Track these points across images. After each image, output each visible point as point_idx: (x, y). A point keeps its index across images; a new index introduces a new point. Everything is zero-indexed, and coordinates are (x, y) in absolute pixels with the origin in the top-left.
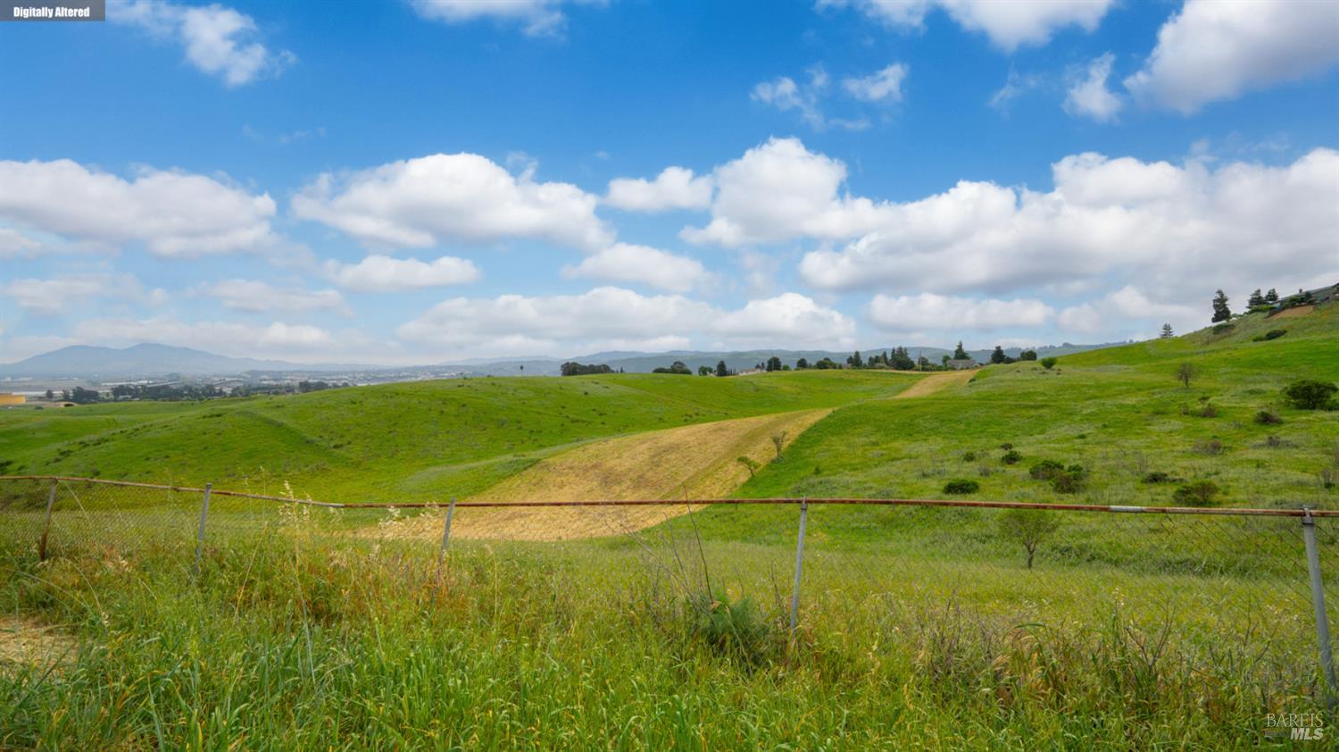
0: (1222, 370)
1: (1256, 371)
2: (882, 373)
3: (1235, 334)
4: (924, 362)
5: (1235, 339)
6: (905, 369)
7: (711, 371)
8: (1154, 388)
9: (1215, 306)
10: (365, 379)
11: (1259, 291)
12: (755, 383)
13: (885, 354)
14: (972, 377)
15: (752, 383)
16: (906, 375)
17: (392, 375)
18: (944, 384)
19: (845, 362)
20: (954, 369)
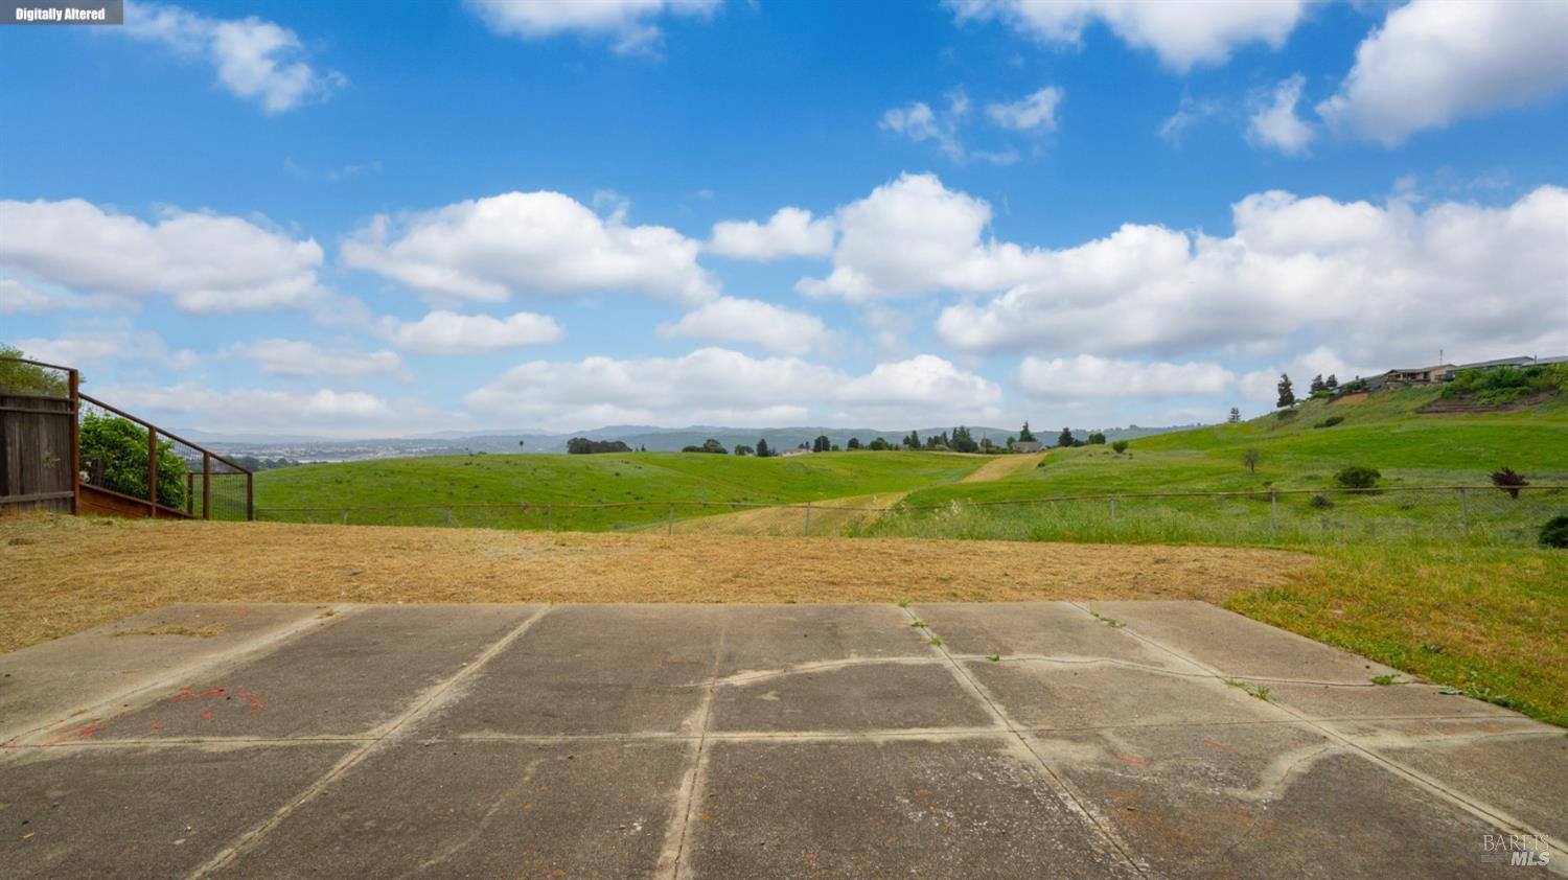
0: (1285, 457)
1: (1315, 458)
2: (943, 456)
3: (1298, 420)
4: (987, 443)
5: (1298, 425)
6: (967, 451)
7: (749, 450)
8: (1224, 473)
9: (1280, 391)
10: (305, 455)
11: (1320, 377)
12: (806, 465)
13: (945, 434)
14: (1040, 461)
15: (802, 464)
16: (969, 458)
17: (344, 450)
18: (1011, 468)
19: (901, 443)
20: (1019, 452)
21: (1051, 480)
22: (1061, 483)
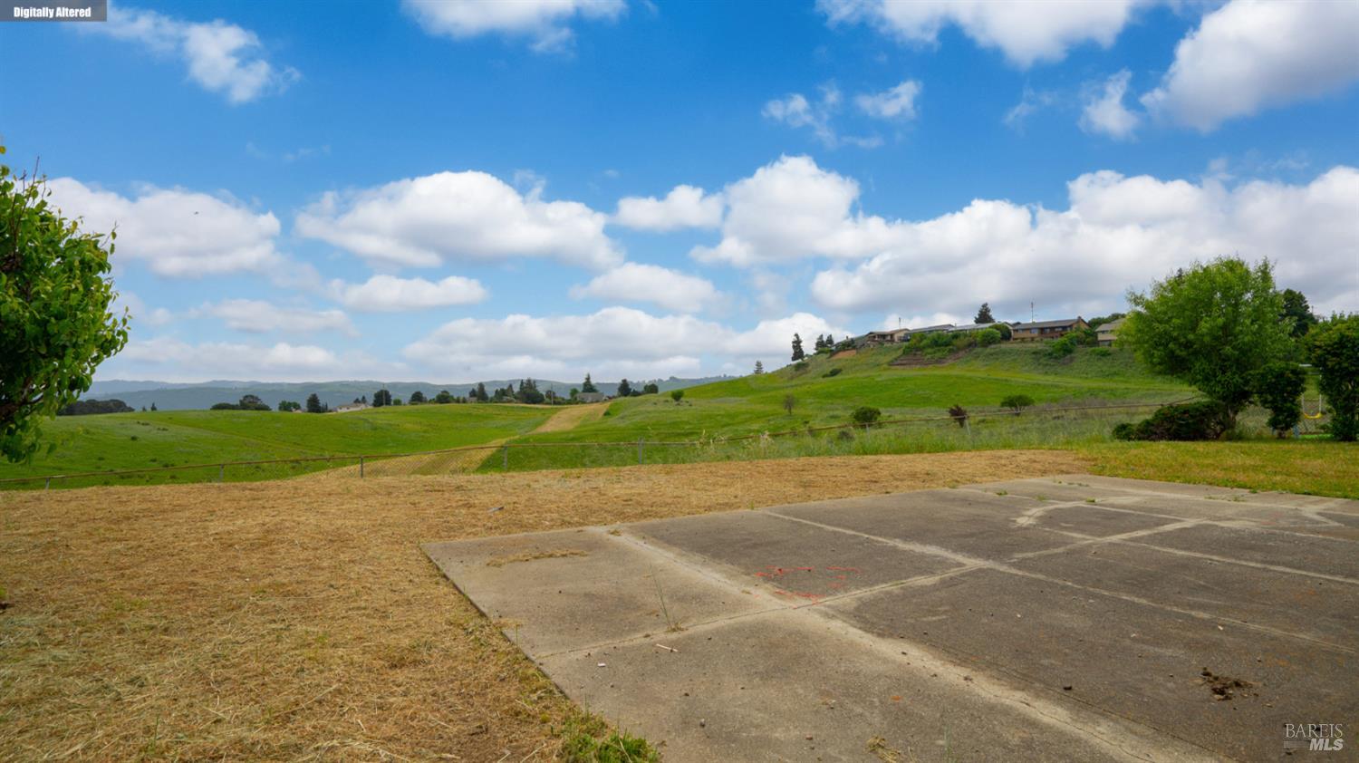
0: (809, 401)
1: (830, 401)
2: (513, 407)
3: (810, 371)
4: (550, 394)
5: (809, 375)
6: (534, 403)
7: (297, 407)
8: (768, 416)
12: (371, 420)
13: (511, 386)
14: (605, 410)
15: (366, 420)
16: (537, 409)
18: (580, 418)
19: (467, 396)
20: (584, 402)
21: (631, 426)
22: (641, 429)
